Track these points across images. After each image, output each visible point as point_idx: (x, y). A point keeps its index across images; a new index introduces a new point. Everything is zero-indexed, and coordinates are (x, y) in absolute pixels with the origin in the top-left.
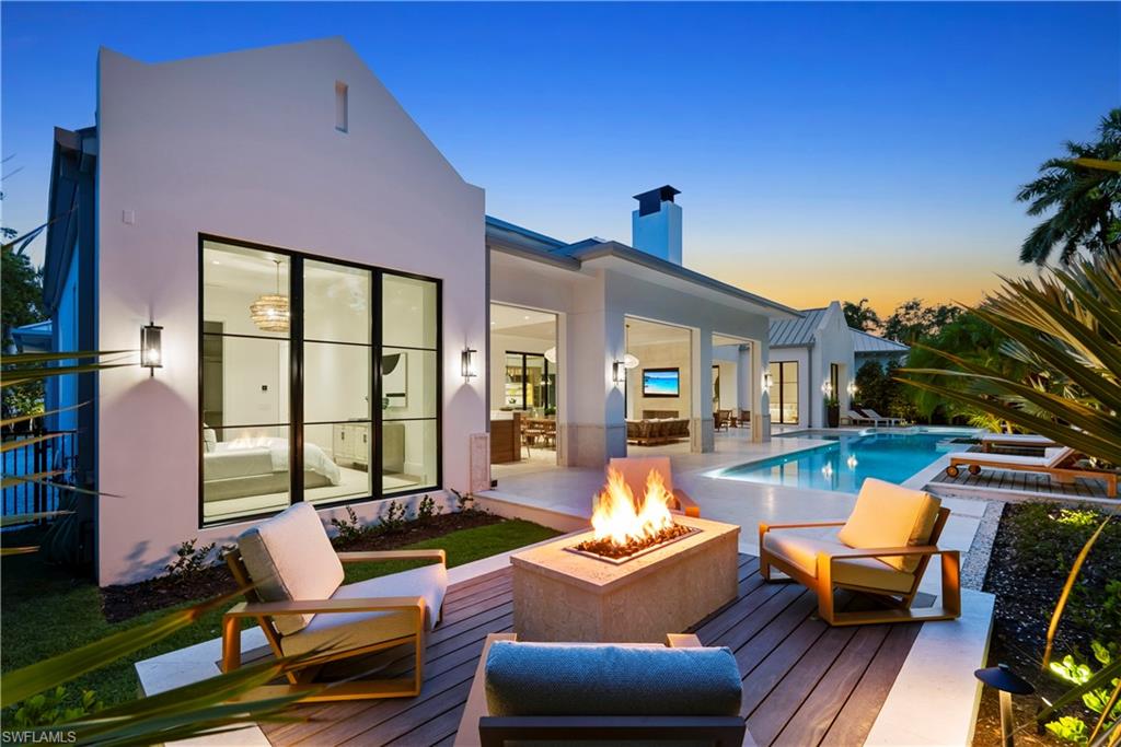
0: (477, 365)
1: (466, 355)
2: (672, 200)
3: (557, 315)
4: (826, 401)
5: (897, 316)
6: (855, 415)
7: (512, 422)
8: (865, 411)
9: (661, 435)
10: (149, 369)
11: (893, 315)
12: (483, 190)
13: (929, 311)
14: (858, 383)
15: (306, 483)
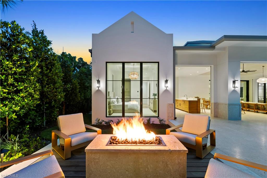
1: (166, 81)
3: (211, 67)
7: (197, 101)
10: (98, 88)
12: (173, 34)
15: (125, 112)
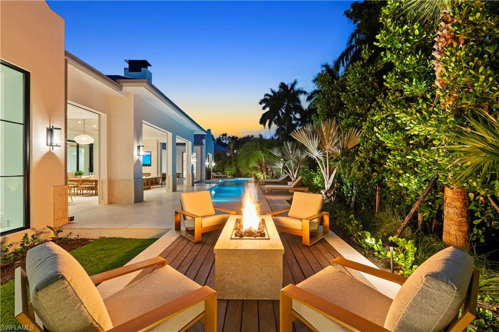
0: (58, 138)
1: (50, 131)
2: (147, 68)
3: (99, 115)
4: (206, 168)
5: (220, 138)
6: (215, 175)
8: (218, 173)
9: (147, 185)
11: (218, 137)
13: (229, 137)
14: (215, 161)
